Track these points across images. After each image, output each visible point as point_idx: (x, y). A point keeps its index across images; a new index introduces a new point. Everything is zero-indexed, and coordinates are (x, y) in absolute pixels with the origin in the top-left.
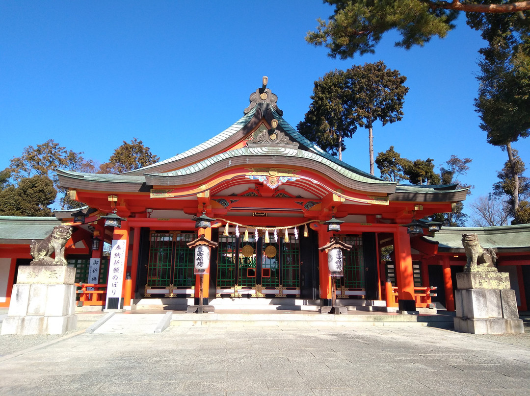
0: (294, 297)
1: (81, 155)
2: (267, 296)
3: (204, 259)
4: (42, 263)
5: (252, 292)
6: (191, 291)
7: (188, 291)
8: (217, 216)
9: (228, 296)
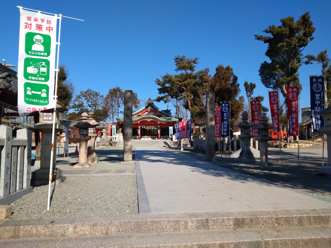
0: (156, 138)
1: (99, 93)
2: (151, 138)
3: (139, 132)
4: (119, 133)
5: (148, 137)
6: (138, 137)
7: (137, 137)
8: (141, 125)
9: (144, 138)
